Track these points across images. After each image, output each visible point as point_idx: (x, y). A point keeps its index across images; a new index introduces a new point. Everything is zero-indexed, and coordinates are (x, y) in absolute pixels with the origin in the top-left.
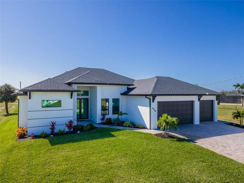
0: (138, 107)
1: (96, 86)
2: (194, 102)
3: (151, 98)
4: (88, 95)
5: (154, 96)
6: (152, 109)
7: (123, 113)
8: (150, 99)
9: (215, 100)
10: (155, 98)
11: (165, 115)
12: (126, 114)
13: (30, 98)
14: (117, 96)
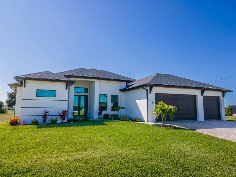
0: (136, 101)
1: (94, 81)
2: (196, 96)
3: (148, 88)
4: (87, 92)
5: (151, 87)
6: (149, 101)
7: (121, 108)
8: (147, 90)
9: (221, 97)
10: (152, 88)
11: (161, 103)
12: (123, 108)
13: (25, 87)
14: (116, 92)
